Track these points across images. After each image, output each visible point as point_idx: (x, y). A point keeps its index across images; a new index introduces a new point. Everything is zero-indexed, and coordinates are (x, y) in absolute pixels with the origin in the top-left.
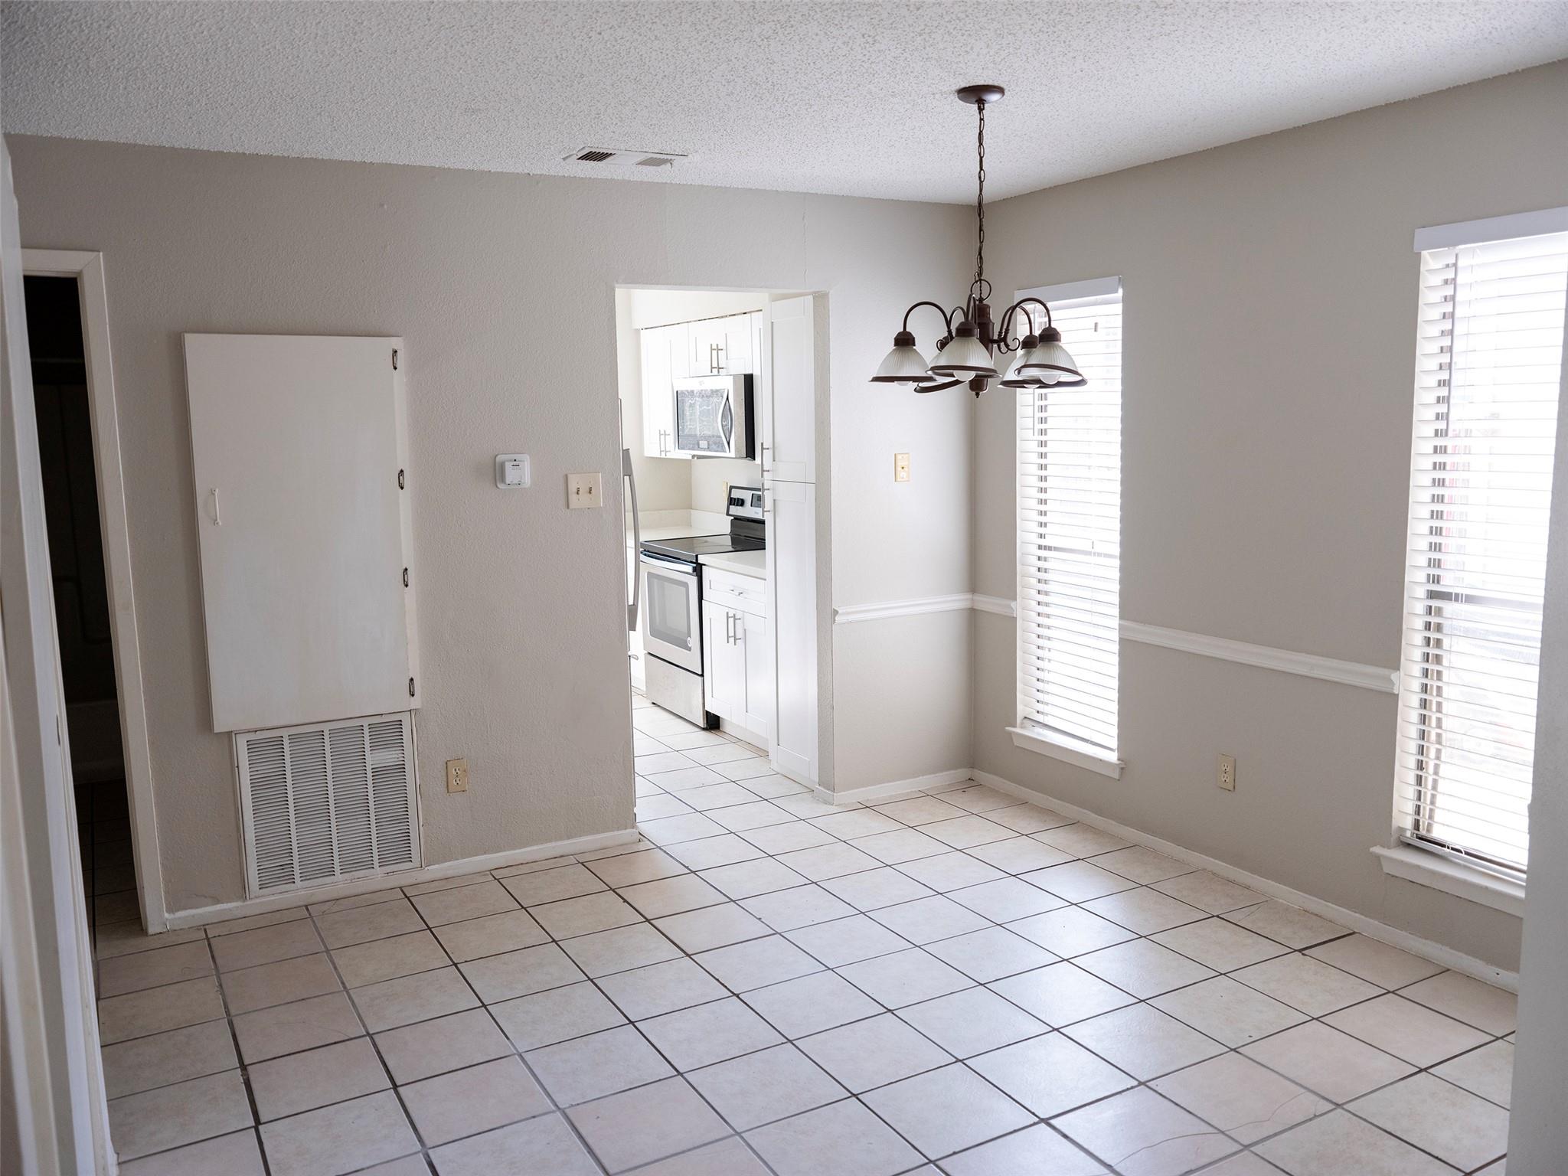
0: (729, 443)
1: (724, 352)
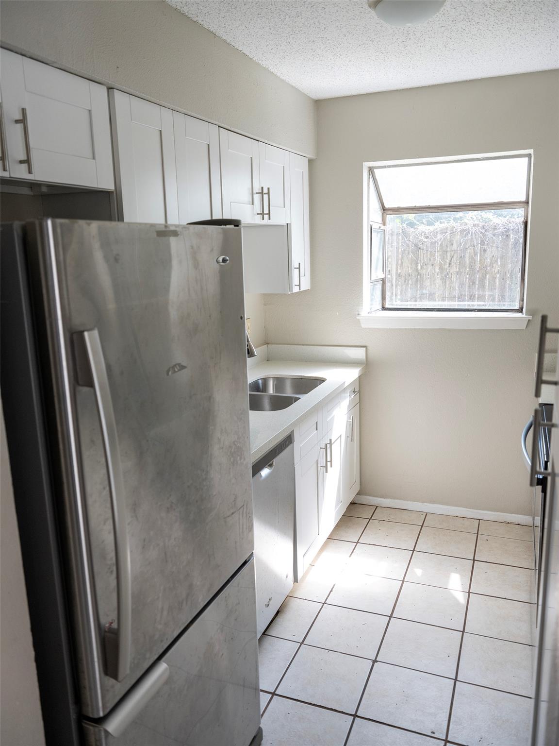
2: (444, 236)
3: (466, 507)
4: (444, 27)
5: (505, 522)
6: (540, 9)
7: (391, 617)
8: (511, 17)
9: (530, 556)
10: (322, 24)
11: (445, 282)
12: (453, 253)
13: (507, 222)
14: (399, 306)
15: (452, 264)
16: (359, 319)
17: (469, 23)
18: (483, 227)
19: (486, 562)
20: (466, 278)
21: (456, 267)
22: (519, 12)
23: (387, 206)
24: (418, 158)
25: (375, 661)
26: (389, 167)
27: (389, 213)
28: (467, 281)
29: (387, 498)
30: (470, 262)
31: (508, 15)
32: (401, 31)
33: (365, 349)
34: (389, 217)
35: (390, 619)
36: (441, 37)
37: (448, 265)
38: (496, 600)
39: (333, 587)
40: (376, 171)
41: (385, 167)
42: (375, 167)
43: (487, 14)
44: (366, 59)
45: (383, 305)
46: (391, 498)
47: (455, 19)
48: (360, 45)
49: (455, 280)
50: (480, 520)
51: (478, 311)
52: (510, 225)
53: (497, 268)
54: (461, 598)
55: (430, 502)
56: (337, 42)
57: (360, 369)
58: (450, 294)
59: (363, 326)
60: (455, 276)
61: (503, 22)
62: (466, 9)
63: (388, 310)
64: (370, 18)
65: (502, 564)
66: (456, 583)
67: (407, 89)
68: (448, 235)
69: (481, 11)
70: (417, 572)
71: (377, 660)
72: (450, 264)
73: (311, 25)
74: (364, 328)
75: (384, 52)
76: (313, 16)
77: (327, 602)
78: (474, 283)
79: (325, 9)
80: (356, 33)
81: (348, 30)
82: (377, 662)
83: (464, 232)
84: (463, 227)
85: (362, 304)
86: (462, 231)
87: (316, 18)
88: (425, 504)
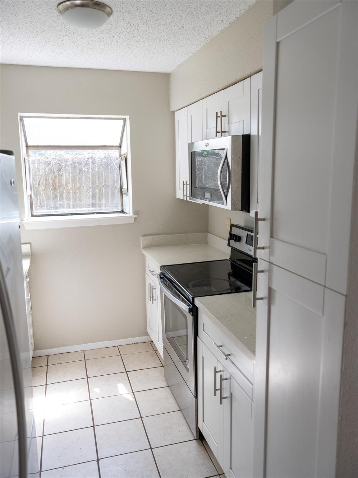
0: (226, 197)
1: (227, 118)
2: (33, 165)
3: (108, 340)
4: (94, 34)
5: (133, 344)
6: (149, 37)
7: (94, 426)
8: (133, 38)
9: (155, 359)
10: (15, 12)
11: (37, 196)
12: (40, 177)
13: (74, 158)
14: (40, 213)
15: (41, 184)
16: (23, 224)
17: (109, 35)
18: (59, 160)
19: (134, 371)
20: (51, 193)
21: (43, 186)
22: (138, 36)
23: (29, 144)
24: (58, 114)
25: (98, 460)
26: (35, 117)
27: (31, 149)
28: (52, 195)
29: (54, 348)
30: (52, 183)
31: (132, 36)
32: (66, 30)
33: (29, 245)
34: (31, 152)
35: (94, 428)
36: (88, 39)
37: (38, 185)
38: (150, 391)
39: (44, 422)
40: (24, 119)
41: (32, 117)
42: (25, 116)
43: (121, 33)
44: (32, 42)
45: (31, 213)
46: (57, 347)
47: (103, 31)
48: (33, 32)
49: (43, 194)
50: (118, 346)
51: (97, 214)
52: (76, 159)
53: (70, 186)
54: (130, 397)
55: (85, 343)
56: (18, 26)
57: (30, 259)
58: (41, 204)
59: (27, 229)
60: (43, 192)
61: (127, 39)
62: (112, 27)
63: (36, 216)
64: (51, 17)
65: (143, 369)
66: (123, 389)
67: (47, 67)
68: (36, 165)
69: (119, 31)
70: (96, 391)
71: (99, 458)
72: (39, 184)
73: (6, 10)
74: (27, 230)
75: (47, 40)
76: (12, 5)
77: (45, 434)
78: (56, 196)
79: (24, 2)
80: (36, 24)
81: (31, 21)
82: (100, 459)
83: (48, 164)
84: (46, 160)
85: (25, 213)
86: (46, 162)
87: (14, 7)
88: (82, 345)
